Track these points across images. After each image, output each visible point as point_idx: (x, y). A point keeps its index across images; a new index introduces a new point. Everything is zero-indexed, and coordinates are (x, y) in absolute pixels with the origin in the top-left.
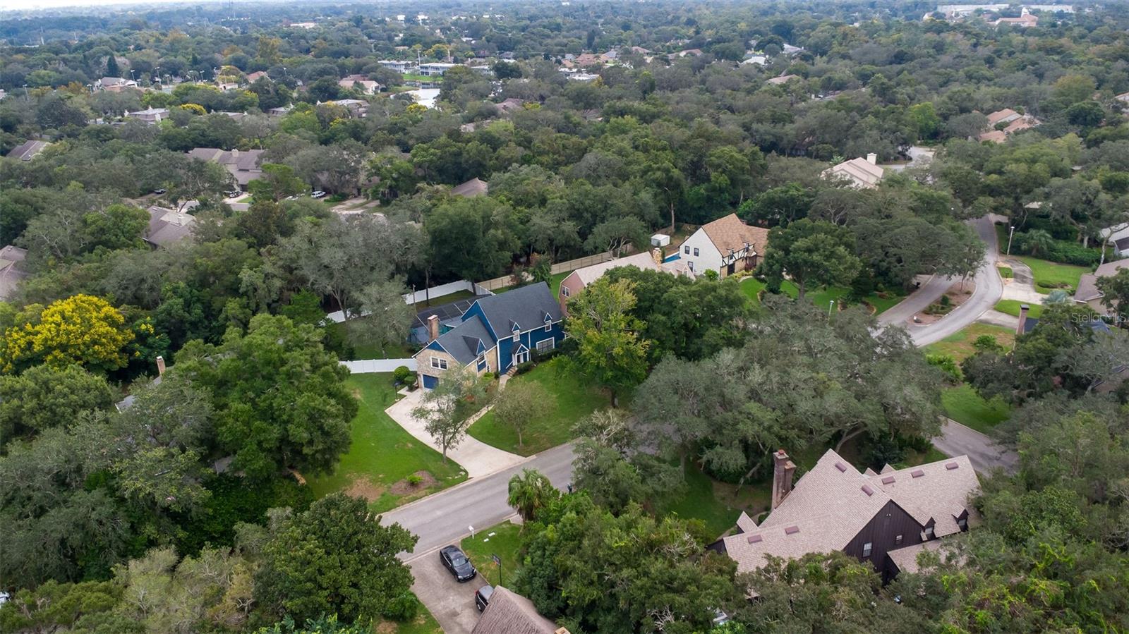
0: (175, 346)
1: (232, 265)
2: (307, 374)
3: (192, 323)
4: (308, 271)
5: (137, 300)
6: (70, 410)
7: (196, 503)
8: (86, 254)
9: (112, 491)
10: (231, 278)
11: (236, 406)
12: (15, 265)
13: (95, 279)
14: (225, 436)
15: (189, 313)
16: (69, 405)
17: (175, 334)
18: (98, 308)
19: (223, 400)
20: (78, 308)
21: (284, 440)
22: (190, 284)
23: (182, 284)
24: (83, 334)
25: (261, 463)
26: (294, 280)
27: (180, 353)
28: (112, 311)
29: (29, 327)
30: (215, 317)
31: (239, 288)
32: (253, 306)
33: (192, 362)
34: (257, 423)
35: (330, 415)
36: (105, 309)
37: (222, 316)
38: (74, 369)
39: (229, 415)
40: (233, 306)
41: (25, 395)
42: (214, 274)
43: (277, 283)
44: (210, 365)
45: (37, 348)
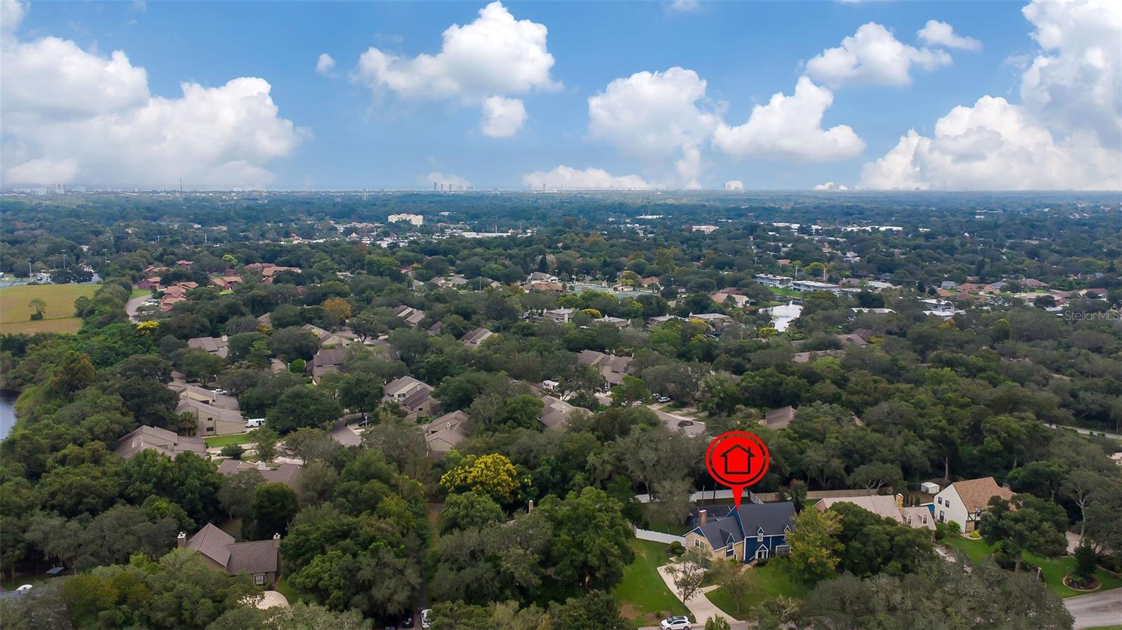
0: (541, 496)
1: (584, 451)
2: (606, 528)
3: (553, 483)
4: (630, 464)
5: (525, 463)
6: (481, 521)
7: (533, 586)
8: (502, 425)
9: (496, 566)
10: (581, 459)
11: (564, 536)
12: (461, 425)
13: (505, 444)
14: (555, 553)
15: (553, 476)
16: (481, 517)
17: (542, 488)
18: (505, 464)
19: (558, 532)
20: (494, 462)
21: (585, 563)
22: (558, 458)
23: (553, 458)
24: (494, 478)
25: (570, 573)
26: (620, 468)
27: (542, 500)
28: (510, 466)
29: (467, 467)
30: (568, 482)
31: (585, 467)
32: (592, 480)
33: (547, 507)
34: (573, 549)
35: (613, 555)
36: (508, 465)
37: (572, 483)
38: (486, 497)
39: (559, 541)
40: (579, 477)
41: (461, 506)
42: (573, 454)
43: (609, 467)
44: (556, 511)
45: (469, 481)
